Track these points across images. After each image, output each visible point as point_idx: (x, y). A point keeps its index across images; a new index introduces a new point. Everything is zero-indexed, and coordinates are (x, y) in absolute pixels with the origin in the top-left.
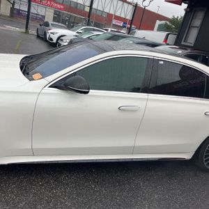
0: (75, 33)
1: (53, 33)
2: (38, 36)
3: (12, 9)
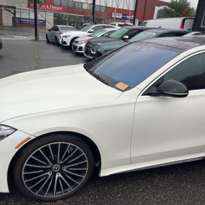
0: (86, 33)
1: (66, 37)
2: (48, 42)
3: (14, 19)
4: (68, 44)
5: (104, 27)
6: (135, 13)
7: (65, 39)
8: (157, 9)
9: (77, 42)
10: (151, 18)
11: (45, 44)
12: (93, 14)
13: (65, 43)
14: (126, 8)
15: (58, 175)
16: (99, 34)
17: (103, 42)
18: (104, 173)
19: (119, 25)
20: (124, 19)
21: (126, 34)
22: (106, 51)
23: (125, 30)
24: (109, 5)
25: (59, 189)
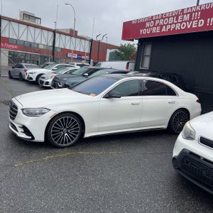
0: (51, 71)
1: (32, 73)
2: (11, 77)
4: (34, 79)
5: (66, 66)
6: (90, 55)
7: (31, 75)
8: (109, 51)
9: (44, 78)
10: (104, 60)
11: (7, 79)
12: (53, 55)
13: (31, 78)
14: (82, 50)
15: (66, 134)
16: (62, 72)
17: (68, 78)
18: (87, 135)
19: (77, 65)
20: (79, 59)
21: (86, 72)
22: (72, 84)
23: (84, 69)
24: (67, 48)
25: (69, 141)
